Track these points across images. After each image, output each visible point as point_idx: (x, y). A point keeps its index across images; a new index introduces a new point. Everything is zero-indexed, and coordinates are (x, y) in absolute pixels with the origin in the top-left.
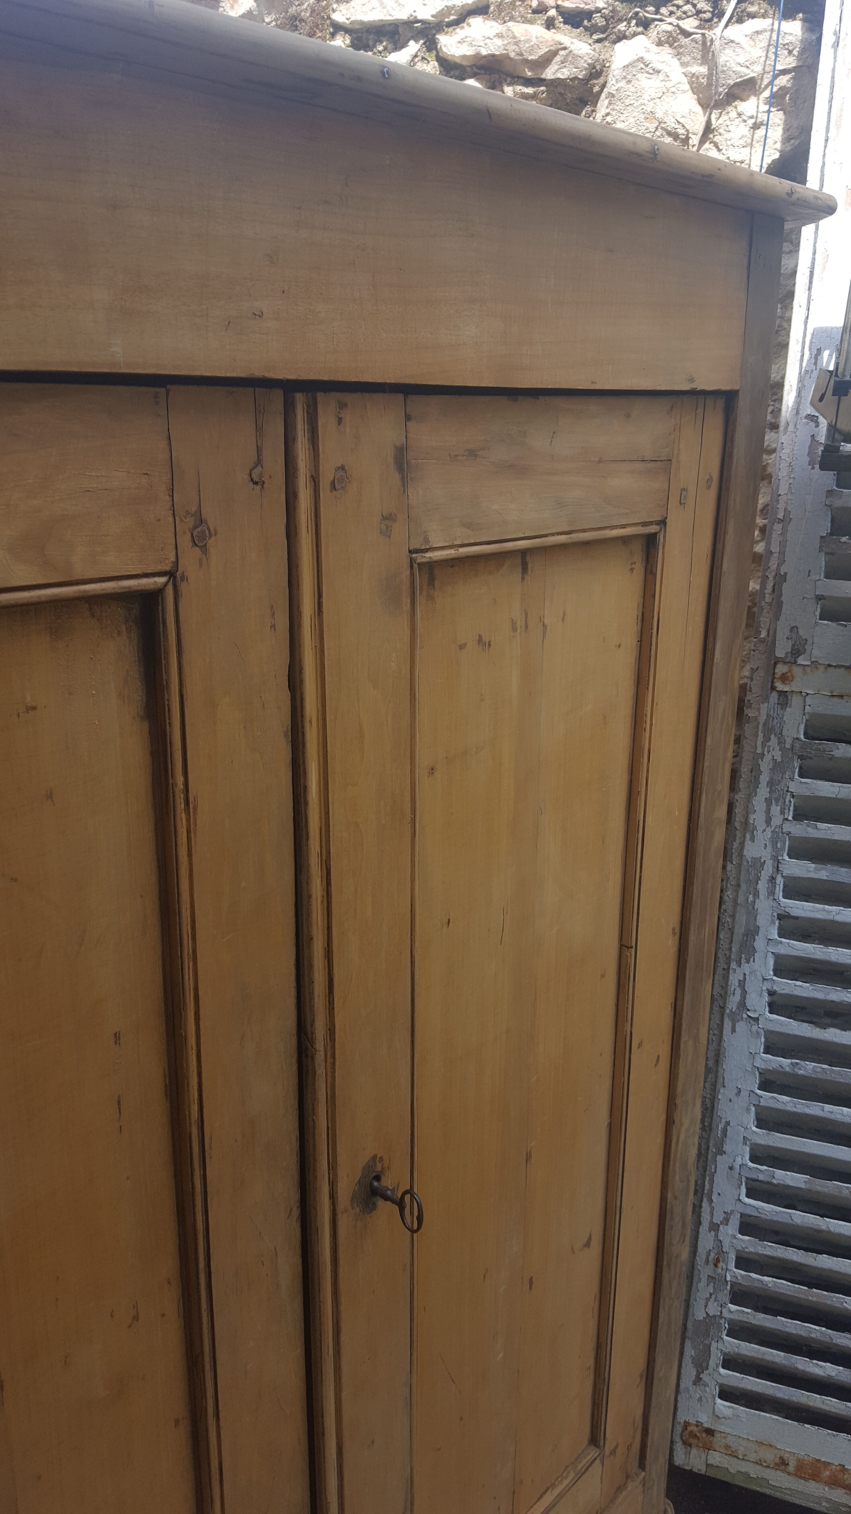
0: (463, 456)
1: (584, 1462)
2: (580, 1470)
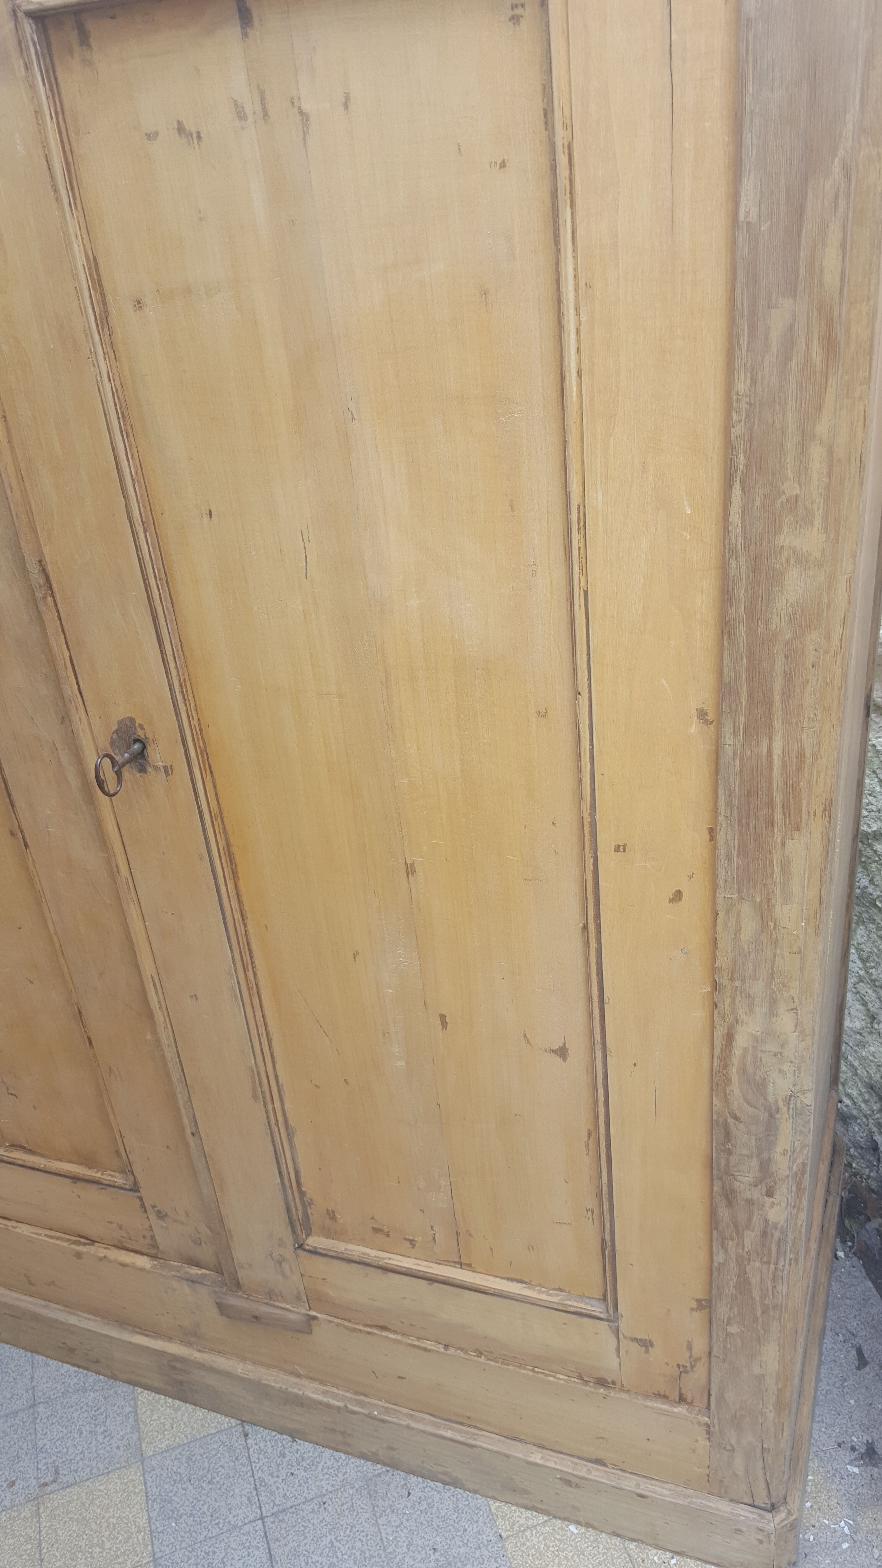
1: (581, 1305)
2: (570, 1306)
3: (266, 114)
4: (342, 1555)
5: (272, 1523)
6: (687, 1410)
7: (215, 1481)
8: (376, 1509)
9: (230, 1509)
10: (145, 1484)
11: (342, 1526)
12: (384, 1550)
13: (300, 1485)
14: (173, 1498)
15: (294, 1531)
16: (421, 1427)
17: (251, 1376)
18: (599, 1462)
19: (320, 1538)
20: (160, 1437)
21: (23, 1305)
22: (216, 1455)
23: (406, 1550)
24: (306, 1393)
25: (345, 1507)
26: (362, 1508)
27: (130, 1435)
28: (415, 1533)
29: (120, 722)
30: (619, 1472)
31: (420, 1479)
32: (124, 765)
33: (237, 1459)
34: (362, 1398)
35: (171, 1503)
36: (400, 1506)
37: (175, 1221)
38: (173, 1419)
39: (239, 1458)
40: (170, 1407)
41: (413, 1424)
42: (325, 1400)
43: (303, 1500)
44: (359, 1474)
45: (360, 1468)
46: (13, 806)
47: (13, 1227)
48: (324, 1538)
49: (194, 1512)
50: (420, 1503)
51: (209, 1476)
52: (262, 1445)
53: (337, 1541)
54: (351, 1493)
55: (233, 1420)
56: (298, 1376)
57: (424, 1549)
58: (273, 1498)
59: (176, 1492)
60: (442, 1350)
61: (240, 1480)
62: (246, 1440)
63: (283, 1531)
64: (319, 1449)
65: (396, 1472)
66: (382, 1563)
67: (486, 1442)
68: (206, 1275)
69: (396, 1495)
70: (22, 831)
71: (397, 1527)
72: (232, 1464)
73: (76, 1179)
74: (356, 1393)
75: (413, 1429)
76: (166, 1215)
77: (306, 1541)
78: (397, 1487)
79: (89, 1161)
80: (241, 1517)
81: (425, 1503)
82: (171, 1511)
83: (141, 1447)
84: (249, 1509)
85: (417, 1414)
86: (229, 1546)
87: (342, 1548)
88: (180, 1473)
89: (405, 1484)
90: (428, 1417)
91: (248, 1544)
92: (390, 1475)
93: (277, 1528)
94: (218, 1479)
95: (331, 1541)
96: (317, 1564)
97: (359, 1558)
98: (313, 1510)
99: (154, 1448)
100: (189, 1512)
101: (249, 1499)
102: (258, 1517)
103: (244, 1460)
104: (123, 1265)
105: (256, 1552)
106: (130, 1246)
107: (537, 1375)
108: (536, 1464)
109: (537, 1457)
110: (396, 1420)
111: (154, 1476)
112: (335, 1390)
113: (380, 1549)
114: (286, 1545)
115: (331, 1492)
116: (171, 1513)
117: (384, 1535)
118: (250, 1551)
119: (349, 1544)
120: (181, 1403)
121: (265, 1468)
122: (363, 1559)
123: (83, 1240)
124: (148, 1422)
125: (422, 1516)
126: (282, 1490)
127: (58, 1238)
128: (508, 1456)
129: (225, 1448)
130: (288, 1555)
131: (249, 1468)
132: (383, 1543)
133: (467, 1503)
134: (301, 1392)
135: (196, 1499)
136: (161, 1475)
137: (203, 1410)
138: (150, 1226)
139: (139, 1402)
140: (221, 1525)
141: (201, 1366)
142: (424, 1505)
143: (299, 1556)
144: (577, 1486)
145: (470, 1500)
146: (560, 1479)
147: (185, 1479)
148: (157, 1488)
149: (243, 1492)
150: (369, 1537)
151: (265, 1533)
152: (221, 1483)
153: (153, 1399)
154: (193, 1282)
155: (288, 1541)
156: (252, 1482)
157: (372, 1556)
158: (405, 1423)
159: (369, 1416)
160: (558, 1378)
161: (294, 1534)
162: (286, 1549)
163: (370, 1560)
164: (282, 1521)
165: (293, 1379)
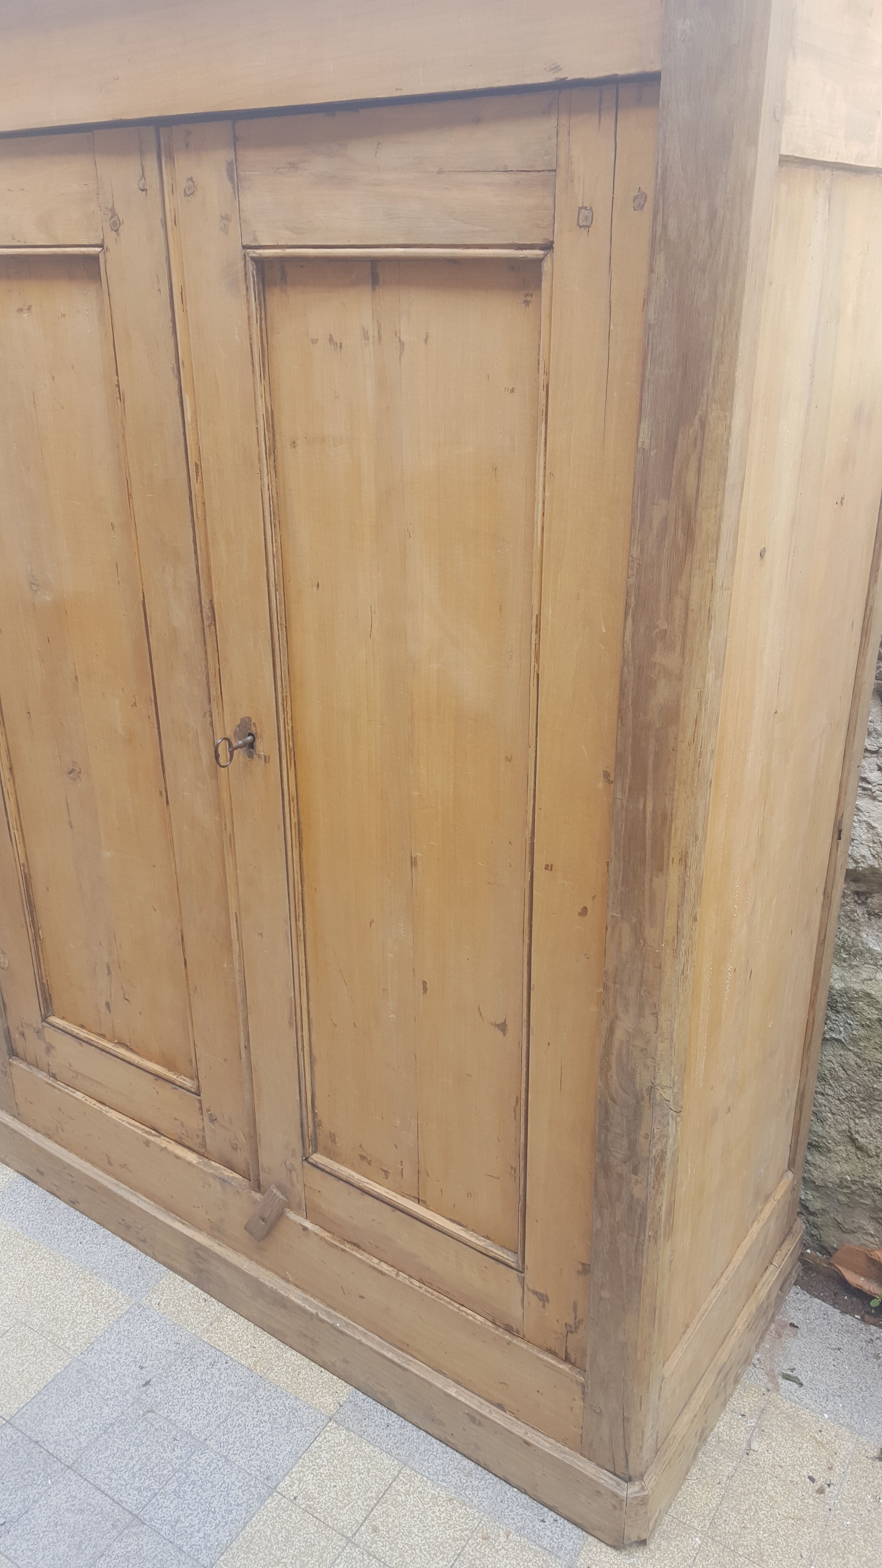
0: (284, 168)
1: (499, 1253)
2: (491, 1251)
3: (380, 339)
6: (570, 1369)
16: (370, 1344)
17: (252, 1273)
18: (500, 1406)
21: (100, 1180)
24: (289, 1296)
29: (242, 720)
30: (514, 1419)
32: (237, 748)
34: (331, 1310)
37: (222, 1126)
41: (364, 1341)
42: (303, 1305)
46: (164, 772)
47: (106, 1111)
56: (288, 1281)
60: (394, 1276)
67: (417, 1368)
68: (235, 1178)
70: (166, 792)
73: (158, 1077)
74: (328, 1305)
75: (362, 1343)
76: (216, 1120)
79: (170, 1066)
85: (369, 1333)
90: (377, 1337)
104: (177, 1157)
106: (187, 1144)
107: (460, 1313)
108: (450, 1396)
109: (452, 1391)
110: (352, 1334)
112: (312, 1299)
123: (153, 1132)
127: (136, 1127)
128: (430, 1384)
134: (286, 1295)
138: (203, 1128)
141: (219, 1258)
144: (480, 1424)
146: (468, 1414)
154: (225, 1182)
158: (358, 1338)
159: (332, 1326)
160: (476, 1319)
165: (283, 1283)
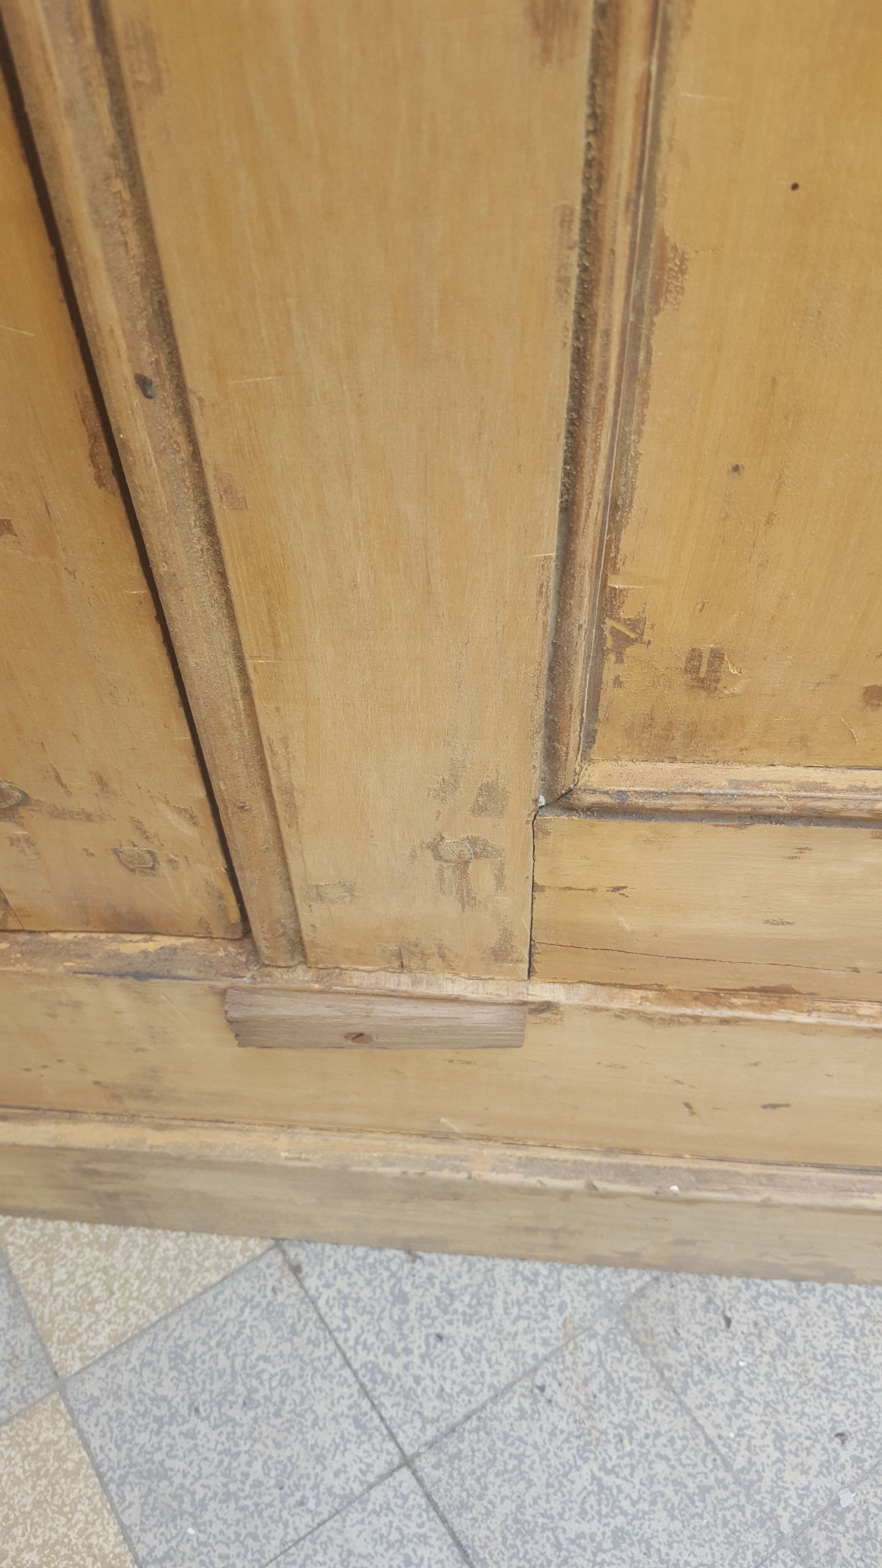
4: (634, 1503)
5: (437, 1466)
7: (257, 1397)
8: (667, 1373)
9: (319, 1459)
10: (86, 1446)
11: (604, 1432)
12: (728, 1467)
13: (468, 1360)
14: (168, 1463)
15: (497, 1475)
17: (316, 1163)
19: (565, 1475)
20: (86, 1321)
22: (239, 1333)
23: (776, 1455)
24: (475, 1173)
25: (593, 1387)
26: (634, 1380)
27: (12, 1332)
28: (781, 1408)
31: (737, 1282)
33: (294, 1333)
34: (629, 1159)
35: (165, 1477)
36: (718, 1354)
37: (58, 814)
38: (105, 1270)
39: (299, 1327)
40: (90, 1244)
41: (778, 1197)
43: (486, 1394)
44: (594, 1300)
45: (591, 1287)
48: (574, 1474)
49: (233, 1487)
50: (760, 1336)
51: (239, 1388)
52: (341, 1283)
53: (608, 1472)
54: (594, 1349)
55: (252, 1243)
56: (445, 1137)
57: (817, 1441)
58: (415, 1406)
59: (171, 1447)
61: (319, 1382)
62: (300, 1282)
63: (470, 1482)
64: (482, 1264)
65: (676, 1278)
66: (733, 1501)
68: (174, 950)
69: (699, 1330)
71: (733, 1404)
72: (286, 1348)
74: (610, 1151)
75: (778, 1206)
76: (25, 800)
77: (533, 1491)
78: (693, 1311)
80: (354, 1471)
81: (771, 1333)
82: (174, 1497)
83: (48, 1358)
84: (366, 1446)
86: (350, 1553)
87: (626, 1486)
88: (164, 1398)
89: (710, 1301)
91: (394, 1536)
92: (665, 1287)
93: (451, 1476)
94: (264, 1391)
95: (594, 1477)
96: (583, 1542)
97: (676, 1500)
98: (521, 1410)
99: (80, 1349)
100: (221, 1491)
101: (358, 1424)
102: (397, 1460)
103: (312, 1331)
105: (422, 1551)
111: (104, 1420)
112: (553, 1154)
113: (716, 1467)
114: (489, 1513)
115: (546, 1359)
116: (175, 1505)
117: (711, 1432)
118: (408, 1550)
119: (640, 1474)
120: (115, 1230)
121: (371, 1339)
122: (686, 1501)
124: (46, 1291)
125: (778, 1363)
126: (427, 1382)
129: (257, 1313)
130: (505, 1538)
131: (331, 1346)
132: (715, 1450)
133: (863, 1310)
134: (463, 1175)
135: (227, 1452)
136: (120, 1413)
137: (174, 1235)
139: (11, 1249)
140: (311, 1504)
142: (773, 1341)
143: (531, 1533)
145: (868, 1302)
147: (183, 1410)
148: (119, 1448)
149: (337, 1409)
150: (679, 1444)
151: (428, 1496)
152: (276, 1398)
153: (43, 1235)
154: (139, 976)
155: (490, 1502)
156: (352, 1380)
157: (704, 1490)
158: (757, 1199)
161: (498, 1481)
162: (495, 1523)
163: (703, 1500)
164: (458, 1455)
165: (432, 1148)
